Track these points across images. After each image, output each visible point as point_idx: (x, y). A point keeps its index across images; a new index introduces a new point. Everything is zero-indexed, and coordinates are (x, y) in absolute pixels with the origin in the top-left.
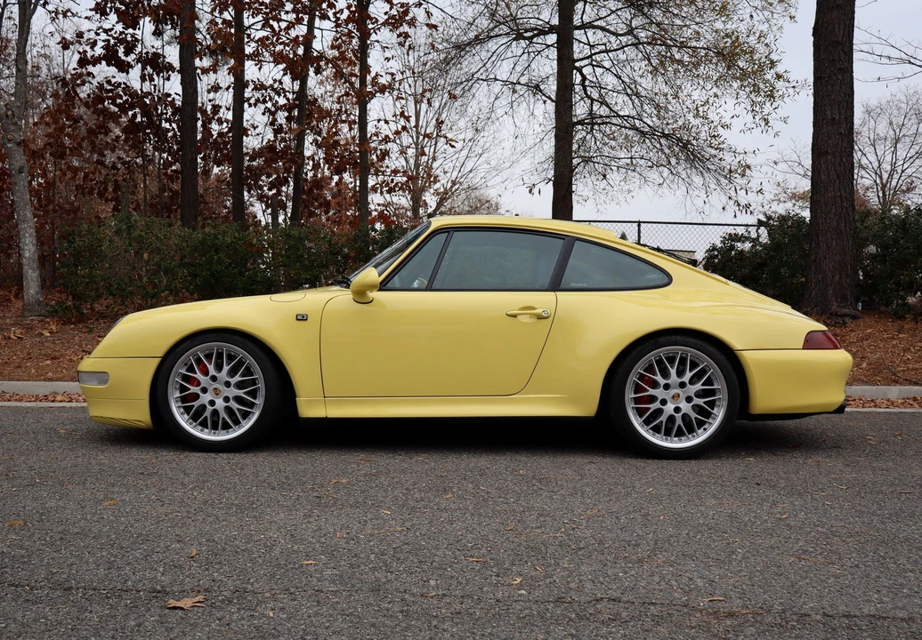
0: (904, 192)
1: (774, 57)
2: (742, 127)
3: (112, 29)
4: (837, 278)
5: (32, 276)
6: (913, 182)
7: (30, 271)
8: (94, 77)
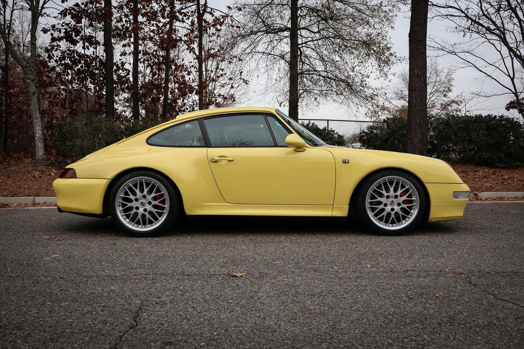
0: (430, 108)
1: (389, 45)
2: (375, 77)
3: (70, 23)
4: (420, 146)
5: (40, 146)
6: (434, 103)
7: (39, 144)
8: (60, 47)
